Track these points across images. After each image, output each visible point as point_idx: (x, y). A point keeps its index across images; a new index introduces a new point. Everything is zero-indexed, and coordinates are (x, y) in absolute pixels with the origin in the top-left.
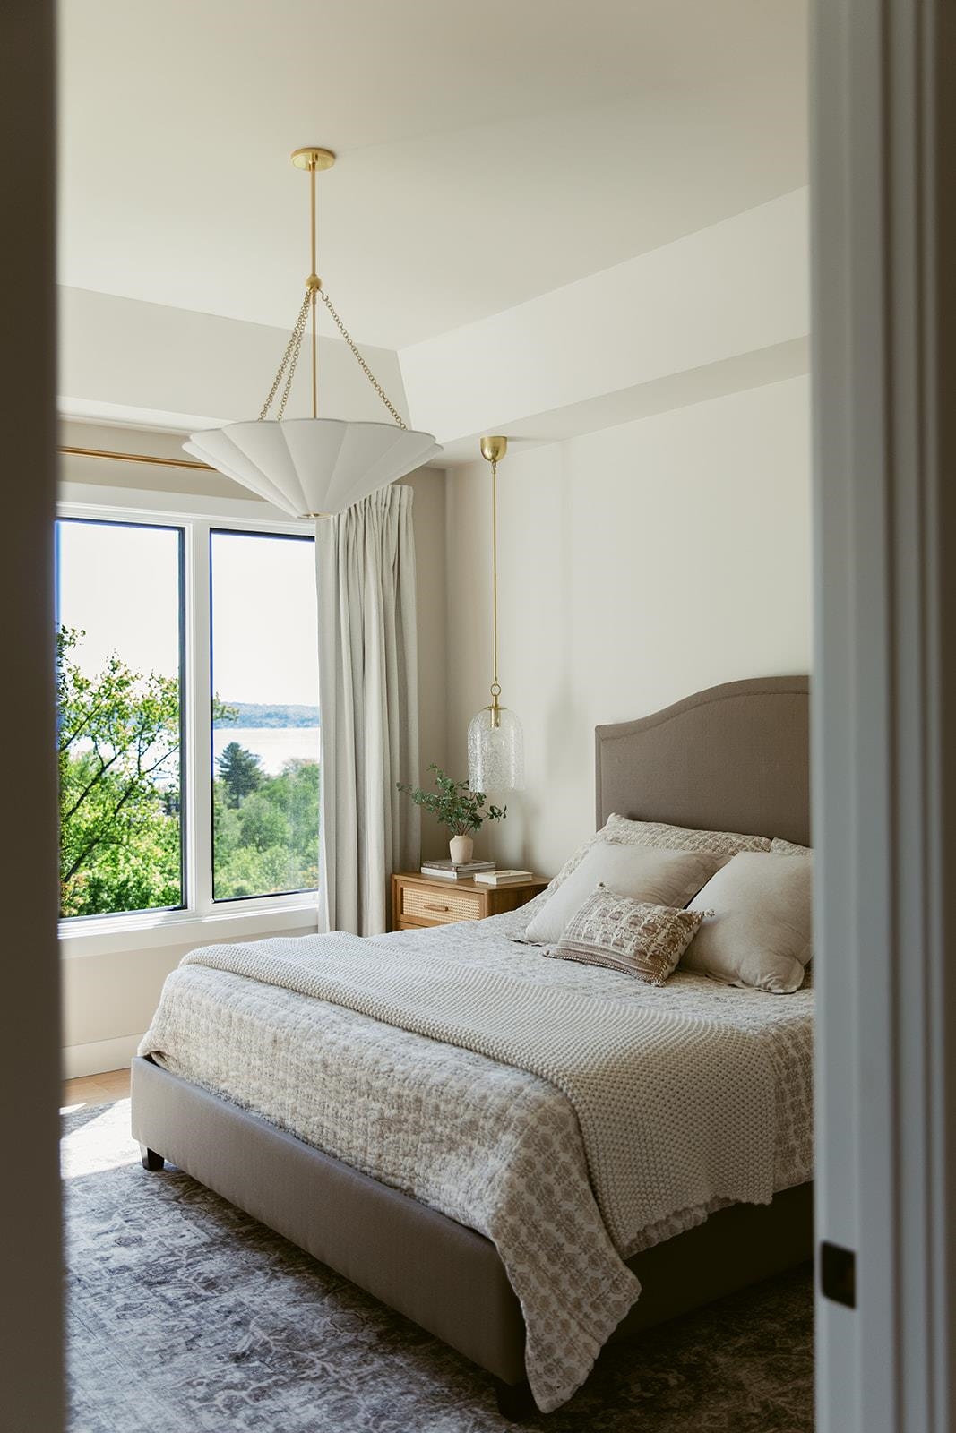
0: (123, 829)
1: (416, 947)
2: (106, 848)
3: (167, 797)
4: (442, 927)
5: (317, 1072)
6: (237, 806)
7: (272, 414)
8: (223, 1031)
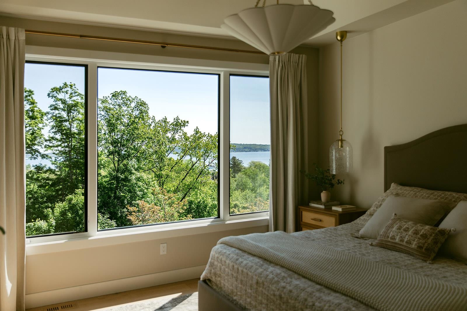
0: (199, 185)
1: (313, 238)
2: (194, 191)
3: (213, 174)
4: (323, 230)
5: (277, 300)
6: (235, 177)
7: (260, 5)
8: (235, 275)
